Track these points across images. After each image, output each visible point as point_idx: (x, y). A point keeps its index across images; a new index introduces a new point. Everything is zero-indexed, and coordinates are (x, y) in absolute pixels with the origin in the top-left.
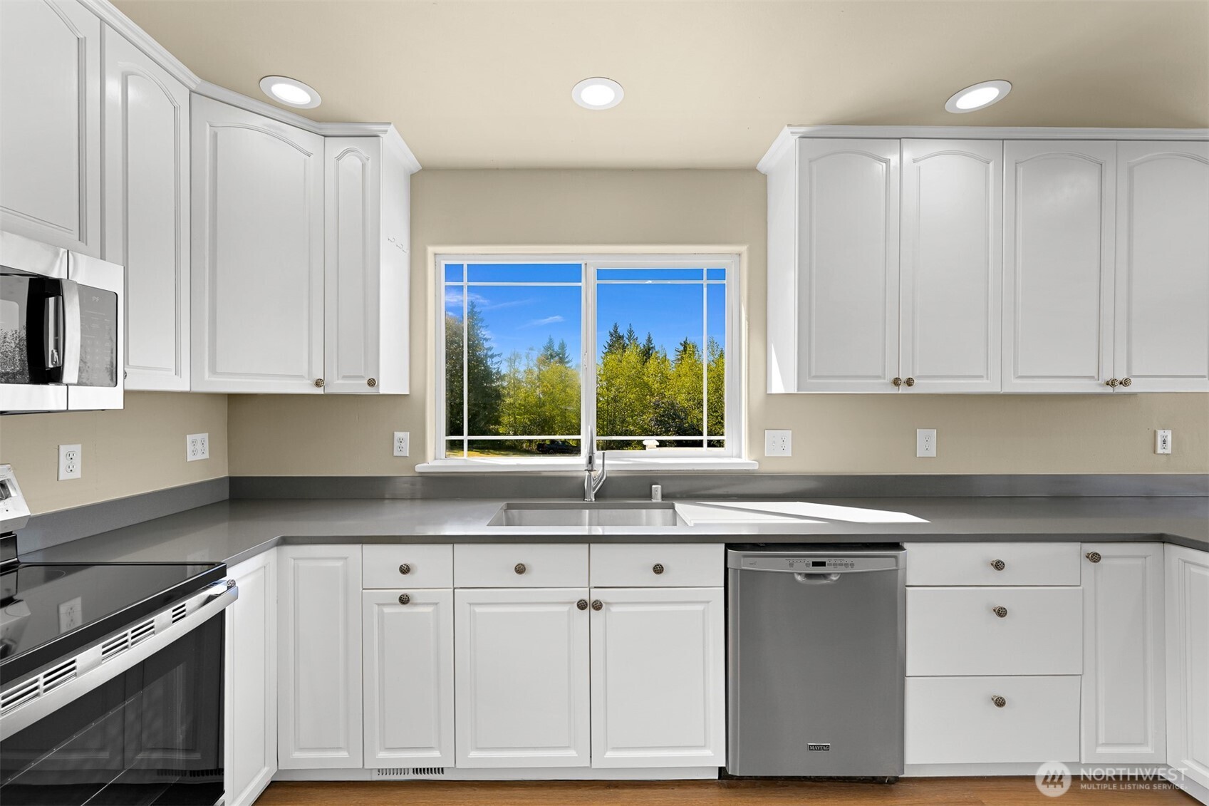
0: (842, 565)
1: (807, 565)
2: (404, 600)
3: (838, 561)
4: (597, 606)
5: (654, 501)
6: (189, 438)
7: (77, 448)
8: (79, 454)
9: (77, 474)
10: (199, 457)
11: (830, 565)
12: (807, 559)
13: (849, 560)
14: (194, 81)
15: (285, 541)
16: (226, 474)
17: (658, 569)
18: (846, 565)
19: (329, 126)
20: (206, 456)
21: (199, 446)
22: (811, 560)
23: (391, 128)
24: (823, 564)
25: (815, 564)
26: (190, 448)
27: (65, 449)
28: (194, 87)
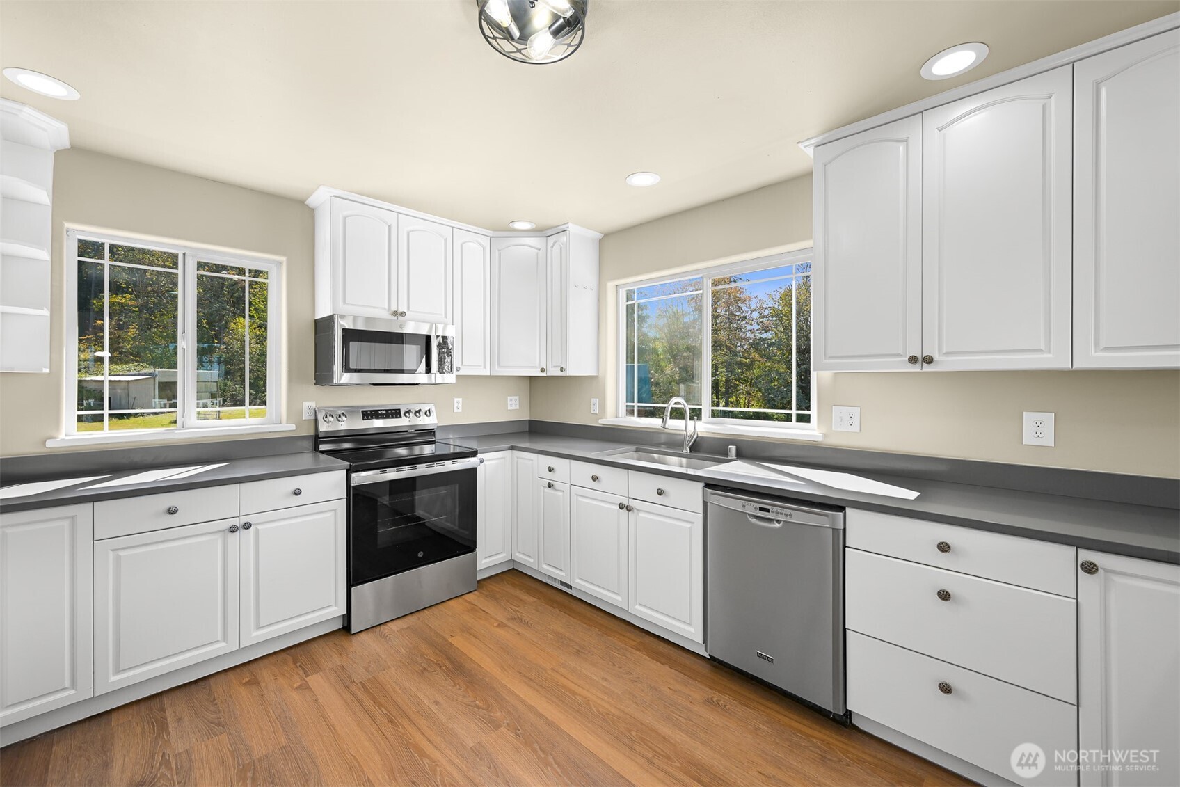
0: (781, 514)
1: (756, 509)
2: (550, 486)
3: (779, 510)
4: (629, 509)
5: (729, 458)
6: (509, 398)
7: (460, 400)
8: (461, 402)
9: (460, 410)
10: (514, 408)
11: (773, 512)
12: (755, 504)
13: (788, 512)
14: (490, 233)
15: (512, 448)
16: (528, 418)
17: (660, 492)
18: (786, 515)
19: (546, 232)
20: (518, 408)
21: (514, 403)
22: (758, 506)
23: (570, 224)
24: (767, 510)
25: (761, 509)
26: (509, 403)
27: (456, 400)
28: (491, 235)
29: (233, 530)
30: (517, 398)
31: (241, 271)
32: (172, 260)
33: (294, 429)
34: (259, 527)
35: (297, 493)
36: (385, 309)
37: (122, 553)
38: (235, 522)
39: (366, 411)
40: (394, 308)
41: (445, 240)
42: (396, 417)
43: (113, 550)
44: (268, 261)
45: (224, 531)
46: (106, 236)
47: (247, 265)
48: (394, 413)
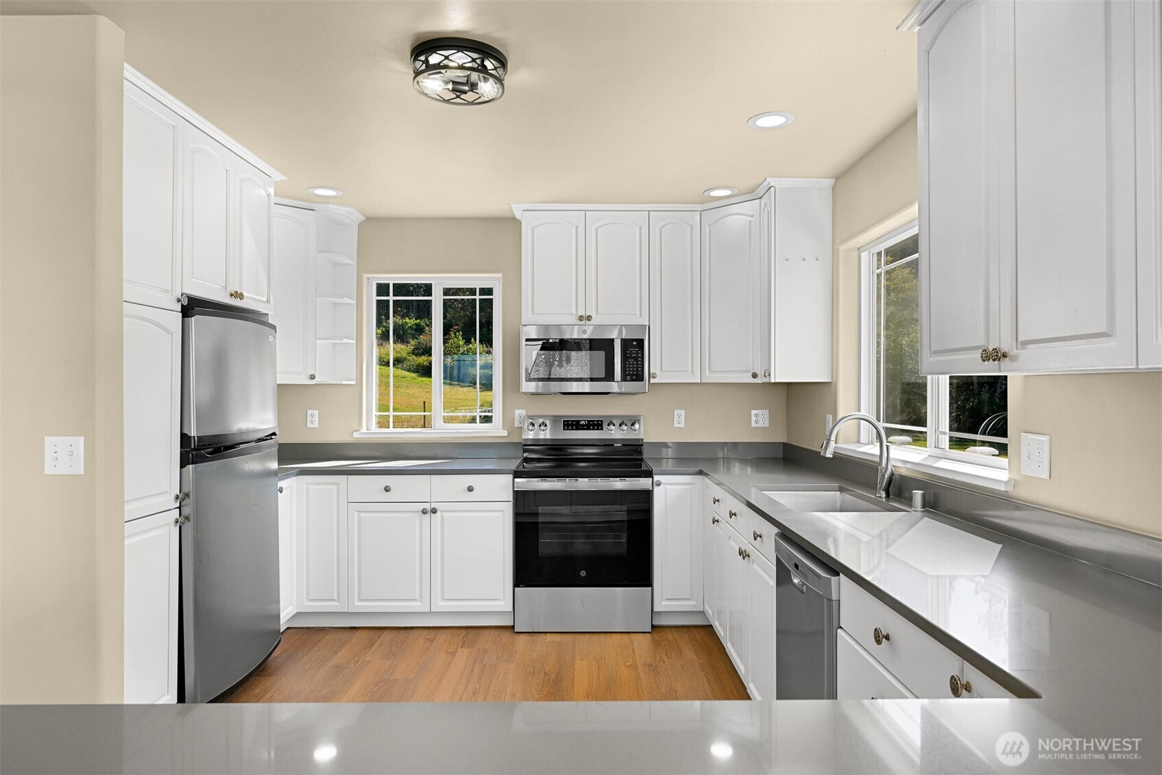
1: (793, 565)
2: (714, 521)
6: (754, 412)
7: (683, 412)
8: (683, 414)
9: (682, 425)
10: (761, 424)
14: (698, 207)
15: (701, 473)
16: (783, 440)
20: (767, 425)
21: (760, 418)
22: (794, 561)
23: (769, 180)
26: (754, 419)
27: (676, 412)
28: (700, 209)
29: (424, 512)
30: (767, 411)
31: (472, 291)
32: (428, 289)
33: (507, 435)
34: (445, 514)
35: (470, 489)
36: (572, 314)
37: (363, 515)
38: (427, 506)
39: (568, 421)
40: (581, 313)
41: (640, 228)
42: (598, 429)
43: (357, 512)
44: (492, 278)
45: (418, 512)
46: (392, 279)
47: (478, 285)
48: (595, 425)
